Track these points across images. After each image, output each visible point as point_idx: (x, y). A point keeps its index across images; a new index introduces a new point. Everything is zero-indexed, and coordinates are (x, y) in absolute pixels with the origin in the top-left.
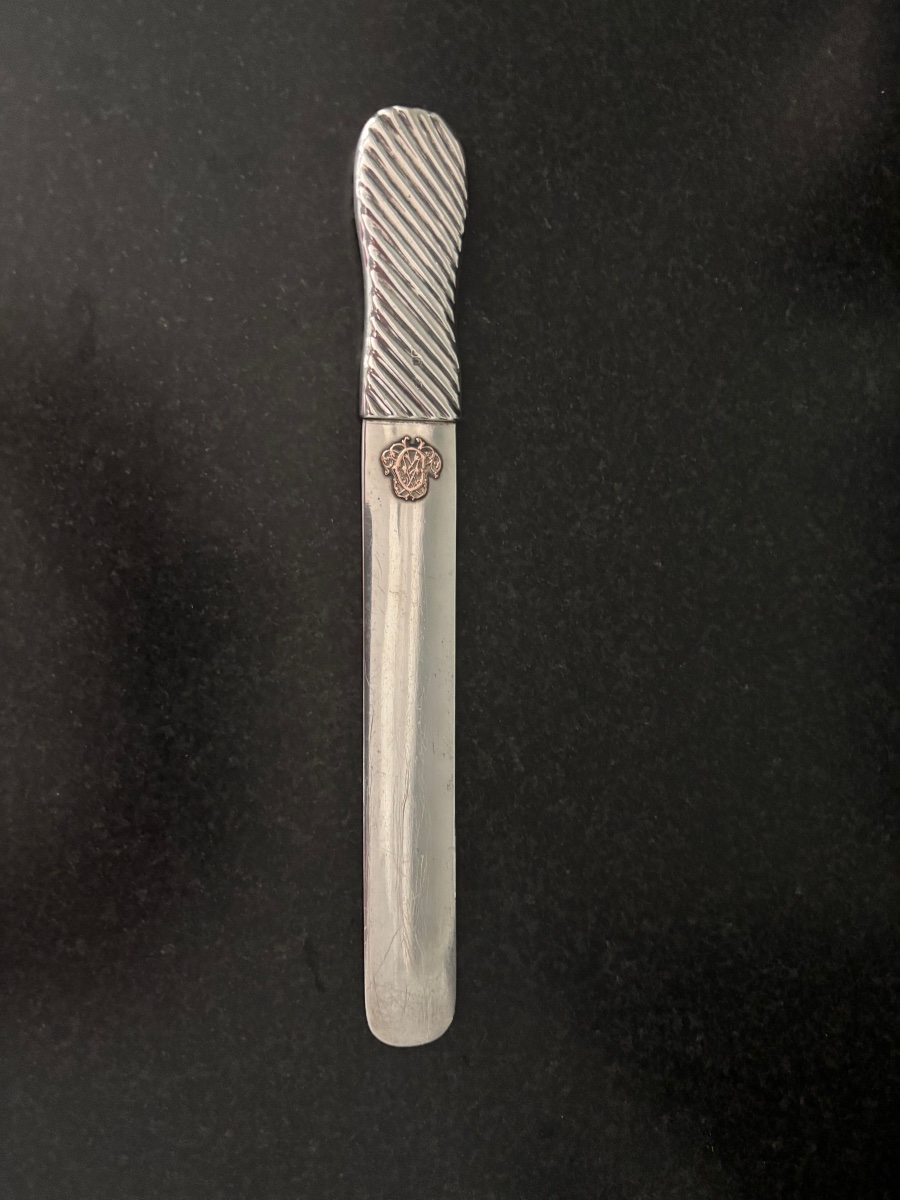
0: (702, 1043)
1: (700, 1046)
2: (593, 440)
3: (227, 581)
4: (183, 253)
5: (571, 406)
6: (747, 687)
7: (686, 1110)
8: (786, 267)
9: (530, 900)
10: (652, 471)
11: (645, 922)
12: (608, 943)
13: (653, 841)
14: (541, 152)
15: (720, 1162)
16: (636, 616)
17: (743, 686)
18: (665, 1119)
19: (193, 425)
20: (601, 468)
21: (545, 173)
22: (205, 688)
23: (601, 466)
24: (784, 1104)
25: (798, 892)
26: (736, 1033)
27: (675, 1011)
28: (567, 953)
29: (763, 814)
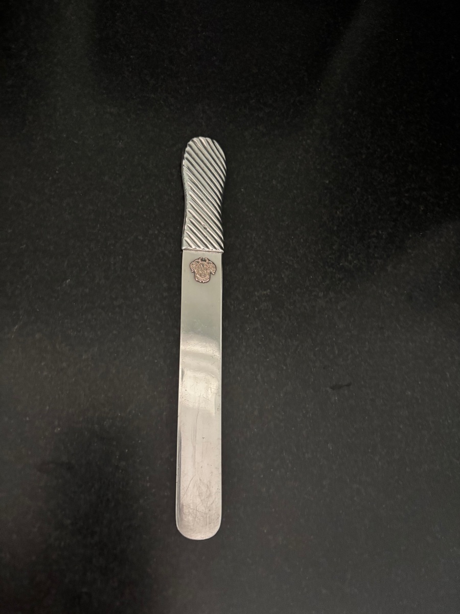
0: (382, 231)
1: (383, 232)
2: (129, 240)
9: (321, 294)
10: (145, 215)
11: (334, 248)
15: (426, 231)
17: (242, 191)
18: (409, 251)
20: (142, 238)
23: (141, 238)
24: (407, 202)
25: (327, 182)
26: (379, 217)
27: (369, 240)
28: (344, 282)
29: (295, 192)
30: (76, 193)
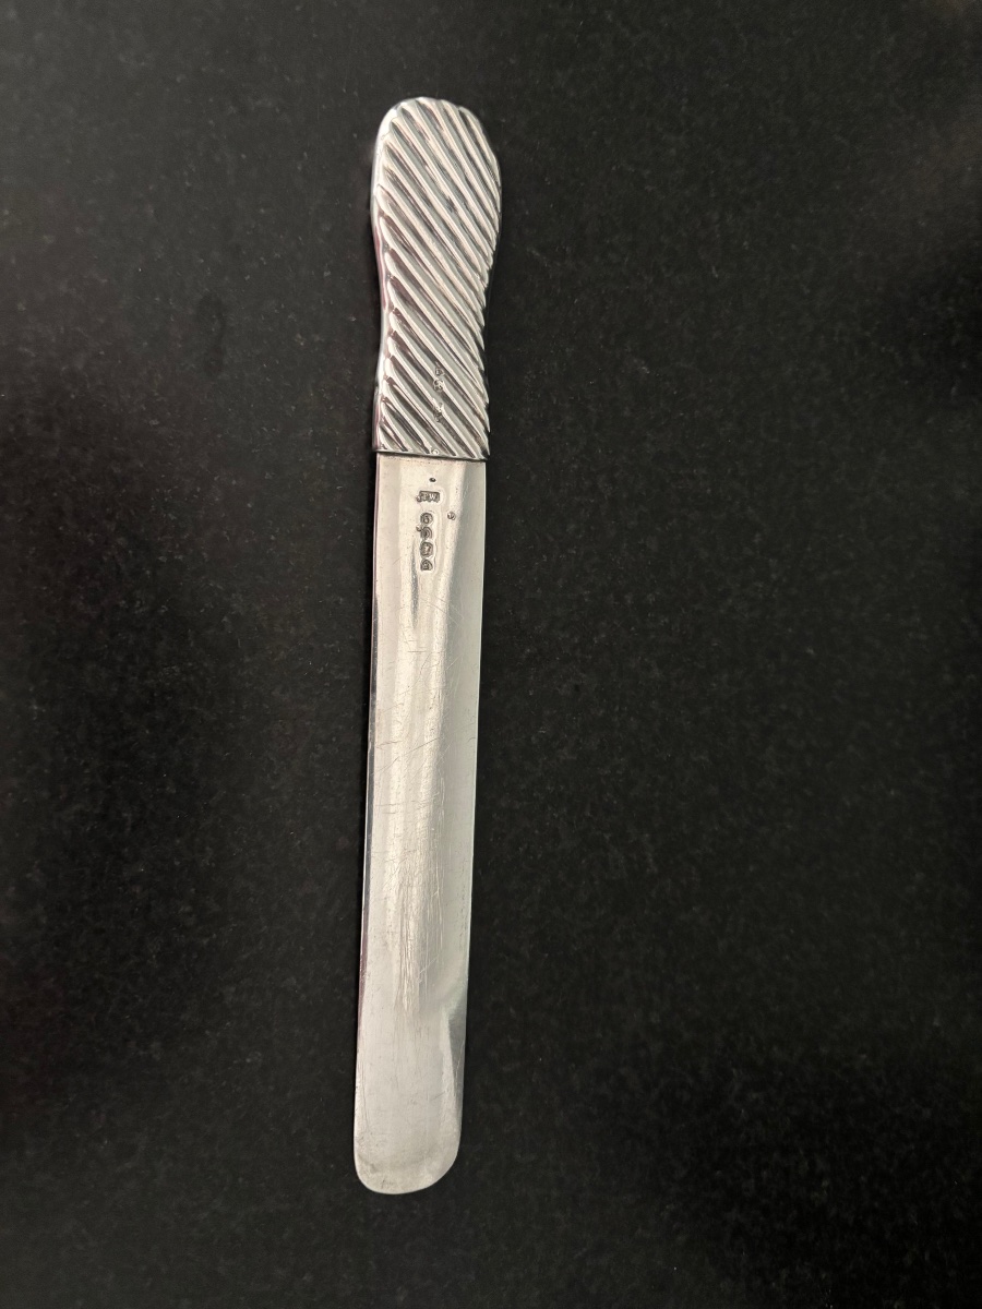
5: (729, 471)
6: (892, 793)
7: (806, 1263)
8: (954, 342)
12: (734, 1071)
13: (787, 957)
21: (716, 217)
22: (316, 756)
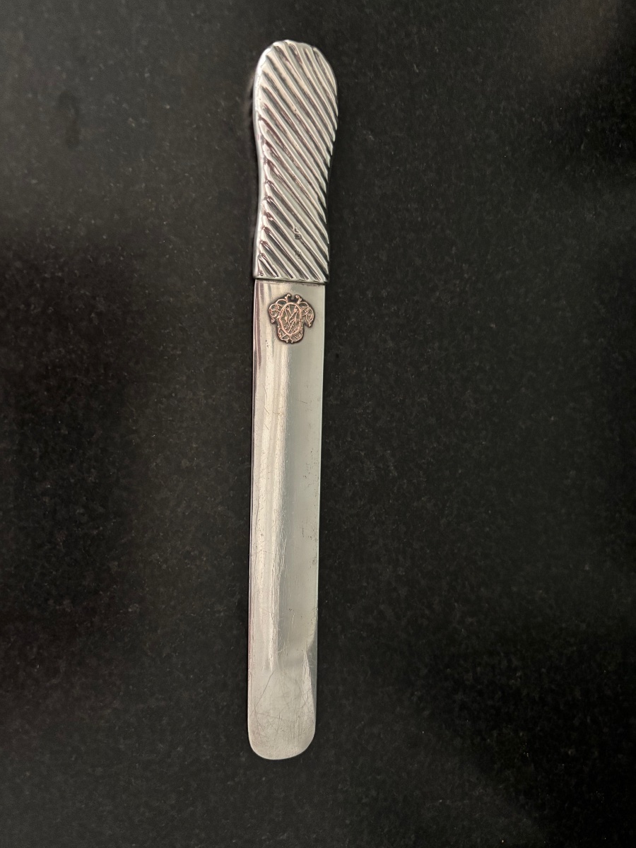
0: (520, 677)
1: (519, 680)
2: (448, 232)
3: (180, 325)
4: (147, 69)
9: (401, 571)
10: (489, 257)
11: (482, 589)
14: (412, 15)
15: (532, 765)
16: (477, 364)
17: (550, 417)
18: (495, 733)
19: (154, 204)
20: (453, 252)
24: (576, 722)
25: (587, 568)
26: (543, 670)
27: (502, 654)
28: (427, 612)
29: (563, 511)
30: (507, 148)
